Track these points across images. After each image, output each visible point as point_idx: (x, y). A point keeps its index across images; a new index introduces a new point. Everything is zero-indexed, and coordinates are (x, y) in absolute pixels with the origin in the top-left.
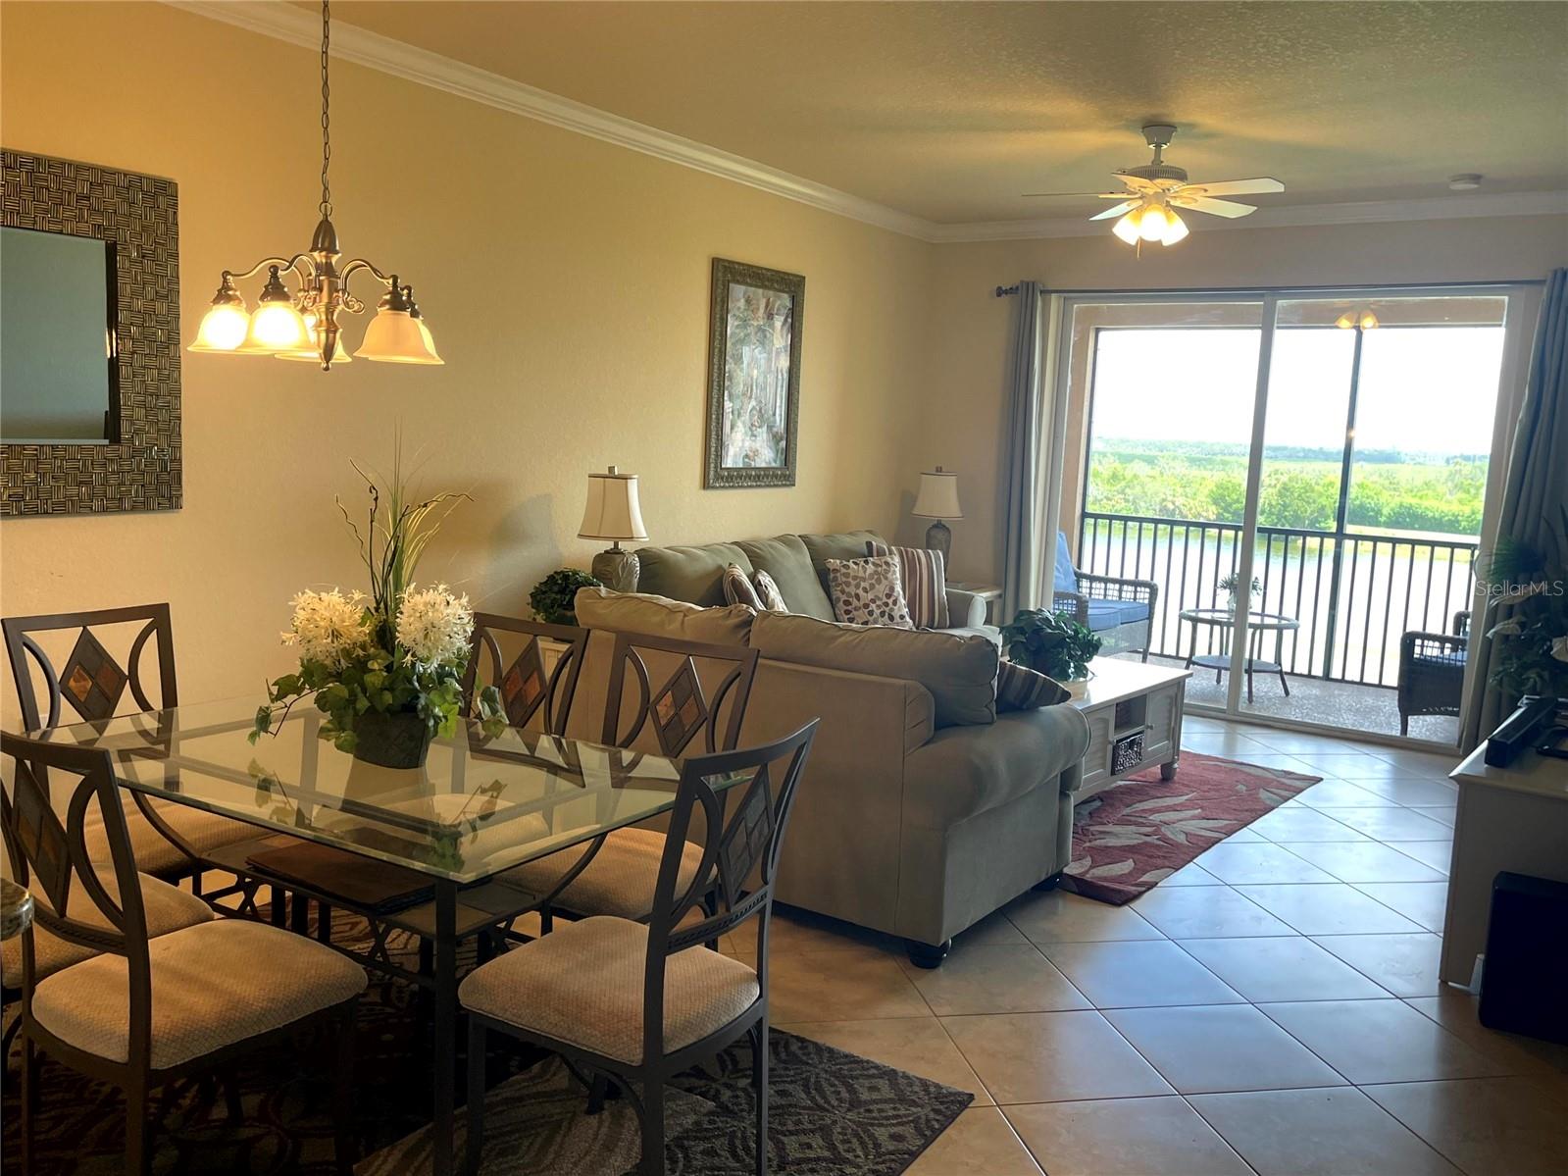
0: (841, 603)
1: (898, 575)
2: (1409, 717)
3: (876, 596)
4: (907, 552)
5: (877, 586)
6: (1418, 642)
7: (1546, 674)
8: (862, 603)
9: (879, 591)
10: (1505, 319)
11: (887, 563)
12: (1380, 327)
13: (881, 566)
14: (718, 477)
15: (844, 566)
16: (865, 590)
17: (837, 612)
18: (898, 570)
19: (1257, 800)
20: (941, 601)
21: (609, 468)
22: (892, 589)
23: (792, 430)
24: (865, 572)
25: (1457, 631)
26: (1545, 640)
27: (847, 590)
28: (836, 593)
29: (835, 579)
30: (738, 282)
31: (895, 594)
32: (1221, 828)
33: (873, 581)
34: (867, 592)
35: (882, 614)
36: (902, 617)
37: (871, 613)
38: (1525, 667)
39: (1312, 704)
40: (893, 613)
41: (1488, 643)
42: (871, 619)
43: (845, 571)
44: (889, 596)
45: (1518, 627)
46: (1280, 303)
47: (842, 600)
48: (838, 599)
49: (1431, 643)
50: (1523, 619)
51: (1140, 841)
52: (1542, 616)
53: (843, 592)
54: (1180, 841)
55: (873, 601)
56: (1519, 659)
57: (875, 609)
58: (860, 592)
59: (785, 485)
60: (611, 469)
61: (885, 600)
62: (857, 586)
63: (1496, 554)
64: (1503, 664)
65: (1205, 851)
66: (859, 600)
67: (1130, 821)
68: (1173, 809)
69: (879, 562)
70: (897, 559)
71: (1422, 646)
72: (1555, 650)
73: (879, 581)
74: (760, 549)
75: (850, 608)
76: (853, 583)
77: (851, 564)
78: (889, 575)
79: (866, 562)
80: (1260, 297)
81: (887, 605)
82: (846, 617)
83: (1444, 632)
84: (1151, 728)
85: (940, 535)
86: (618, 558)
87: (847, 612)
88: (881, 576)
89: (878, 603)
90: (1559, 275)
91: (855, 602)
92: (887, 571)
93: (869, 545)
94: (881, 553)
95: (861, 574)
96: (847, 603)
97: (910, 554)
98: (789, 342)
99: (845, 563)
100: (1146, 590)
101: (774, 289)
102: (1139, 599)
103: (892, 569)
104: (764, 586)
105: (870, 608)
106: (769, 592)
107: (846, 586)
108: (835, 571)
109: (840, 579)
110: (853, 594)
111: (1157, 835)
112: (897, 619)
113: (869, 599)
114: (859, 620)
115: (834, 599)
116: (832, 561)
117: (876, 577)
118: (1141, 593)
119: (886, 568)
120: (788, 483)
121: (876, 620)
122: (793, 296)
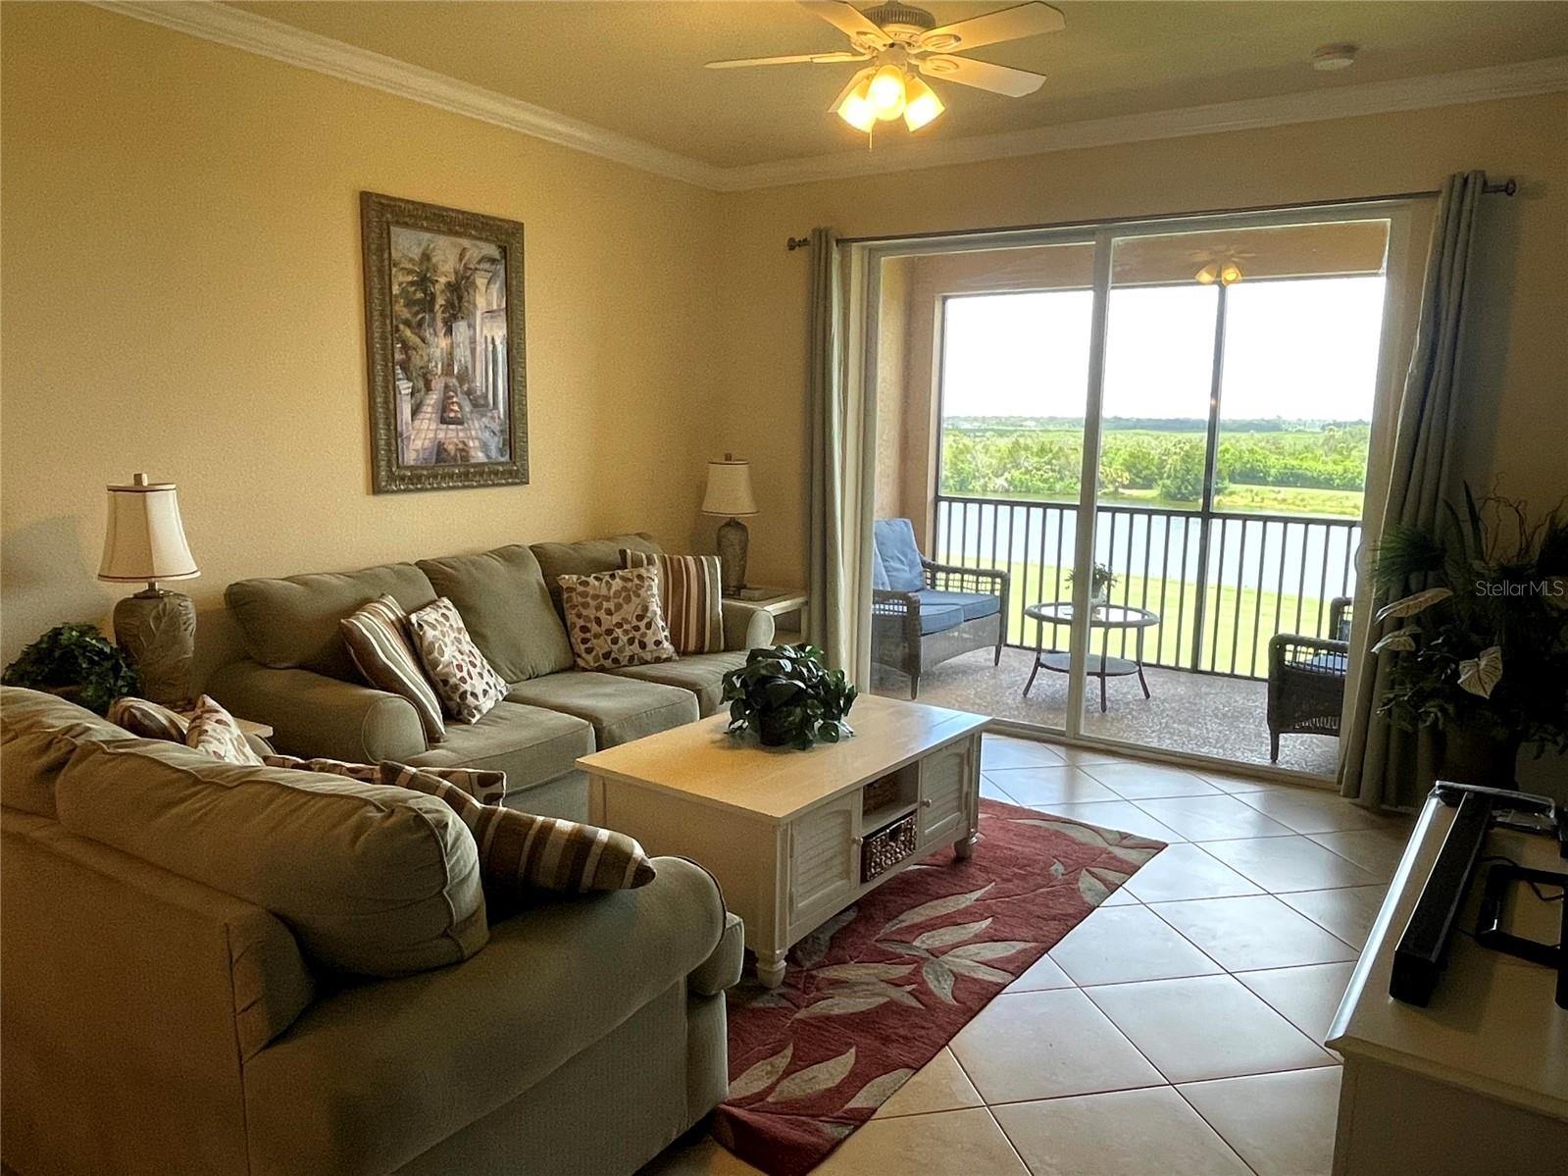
0: (577, 630)
1: (655, 591)
2: (1282, 736)
3: (623, 619)
4: (671, 560)
5: (625, 606)
6: (1290, 647)
7: (1451, 709)
8: (604, 628)
9: (628, 613)
10: (1385, 265)
11: (640, 577)
12: (1245, 281)
13: (632, 581)
14: (392, 478)
15: (582, 583)
16: (609, 613)
17: (573, 640)
18: (657, 584)
19: (1073, 892)
20: (714, 619)
21: (135, 475)
22: (646, 609)
23: (518, 414)
24: (609, 590)
25: (1332, 636)
26: (1446, 662)
27: (585, 612)
28: (571, 617)
29: (570, 599)
30: (406, 225)
31: (649, 615)
32: (1009, 960)
33: (621, 600)
34: (611, 615)
35: (631, 641)
36: (658, 643)
37: (615, 641)
38: (1421, 697)
39: (1173, 708)
40: (645, 640)
41: (1373, 660)
42: (615, 648)
43: (580, 588)
44: (640, 618)
45: (1410, 640)
46: (1117, 241)
47: (578, 626)
48: (574, 624)
49: (1304, 649)
50: (1419, 630)
51: (882, 1000)
52: (1442, 629)
53: (579, 616)
54: (942, 996)
55: (619, 625)
56: (1414, 684)
57: (621, 636)
58: (602, 615)
59: (512, 484)
60: (138, 478)
61: (635, 622)
62: (598, 608)
63: (1382, 549)
64: (1392, 688)
65: (972, 1018)
66: (600, 626)
67: (883, 953)
68: (951, 921)
69: (629, 576)
70: (657, 570)
71: (1295, 652)
72: (1463, 678)
73: (628, 600)
74: (452, 568)
75: (588, 635)
76: (593, 603)
77: (591, 580)
78: (642, 592)
79: (613, 576)
80: (1091, 234)
81: (637, 628)
82: (583, 647)
83: (1318, 635)
84: (927, 804)
85: (733, 535)
86: (148, 604)
87: (585, 641)
88: (633, 591)
89: (625, 627)
90: (1458, 182)
91: (595, 628)
92: (641, 587)
93: (623, 553)
94: (637, 564)
95: (604, 591)
96: (585, 629)
97: (675, 563)
98: (504, 305)
99: (583, 578)
100: (998, 580)
101: (470, 236)
102: (993, 591)
103: (646, 583)
104: (416, 625)
105: (615, 635)
106: (424, 633)
107: (584, 608)
108: (570, 589)
109: (575, 600)
110: (592, 617)
111: (912, 984)
112: (651, 646)
113: (614, 623)
114: (598, 649)
115: (569, 624)
116: (567, 577)
117: (623, 594)
118: (993, 583)
119: (638, 582)
120: (517, 481)
121: (622, 651)
122: (500, 247)
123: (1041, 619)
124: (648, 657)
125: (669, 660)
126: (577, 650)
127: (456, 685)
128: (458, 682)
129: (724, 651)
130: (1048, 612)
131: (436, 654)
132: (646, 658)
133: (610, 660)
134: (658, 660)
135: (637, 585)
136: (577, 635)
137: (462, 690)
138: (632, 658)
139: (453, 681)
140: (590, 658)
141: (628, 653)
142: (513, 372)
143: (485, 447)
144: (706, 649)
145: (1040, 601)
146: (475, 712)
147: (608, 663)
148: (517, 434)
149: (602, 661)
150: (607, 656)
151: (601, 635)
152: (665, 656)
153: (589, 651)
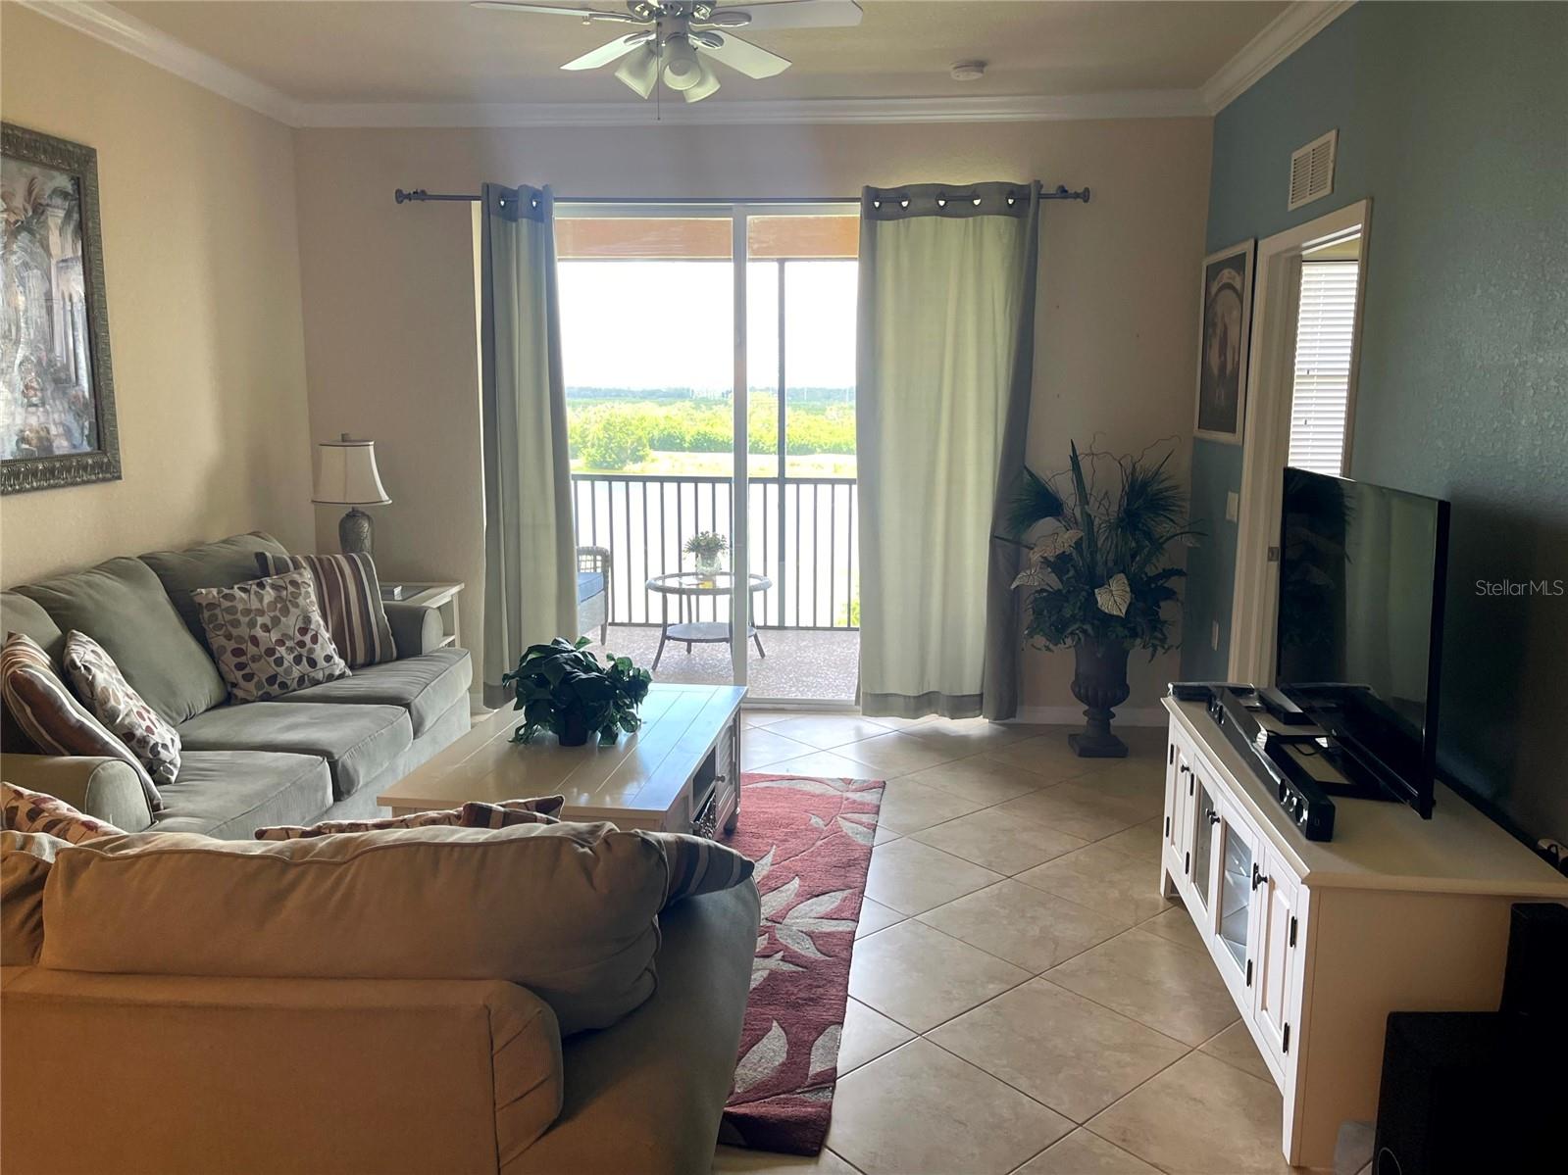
0: (228, 653)
1: (313, 598)
3: (283, 635)
4: (320, 560)
5: (283, 619)
8: (263, 651)
9: (288, 627)
11: (294, 583)
13: (286, 589)
15: (225, 597)
16: (266, 629)
17: (224, 667)
18: (311, 590)
19: (845, 839)
20: (380, 624)
22: (307, 620)
23: (104, 392)
24: (261, 600)
27: (235, 632)
28: (218, 640)
29: (213, 618)
31: (313, 626)
32: (839, 909)
33: (277, 613)
34: (269, 631)
35: (298, 660)
36: (328, 658)
37: (279, 662)
40: (313, 657)
42: (280, 670)
43: (226, 604)
44: (304, 631)
46: (752, 219)
47: (229, 650)
48: (223, 648)
53: (229, 637)
54: (811, 955)
55: (281, 642)
57: (285, 655)
58: (259, 632)
59: (104, 480)
61: (298, 637)
62: (252, 624)
65: (849, 966)
66: (257, 645)
69: (281, 583)
70: (308, 575)
72: (1100, 603)
73: (286, 612)
75: (243, 659)
76: (244, 620)
77: (236, 591)
78: (300, 600)
79: (261, 585)
80: (726, 211)
81: (302, 644)
82: (239, 674)
84: (719, 780)
87: (240, 667)
89: (289, 643)
91: (252, 650)
92: (296, 596)
93: (261, 557)
94: (281, 568)
95: (255, 604)
96: (237, 652)
97: (326, 563)
98: (80, 253)
99: (226, 591)
100: (599, 558)
101: (41, 164)
102: (595, 568)
103: (303, 590)
104: (82, 668)
105: (278, 655)
106: (94, 677)
107: (233, 626)
108: (212, 606)
109: (220, 617)
110: (247, 638)
111: (778, 952)
112: (321, 663)
113: (274, 641)
114: (260, 675)
115: (215, 647)
116: (203, 591)
117: (279, 606)
118: (595, 561)
119: (293, 590)
120: (108, 475)
121: (288, 671)
122: (72, 179)
123: (665, 591)
124: (320, 676)
125: (342, 676)
126: (231, 678)
127: (144, 737)
128: (145, 734)
129: (400, 658)
130: (672, 583)
131: (112, 702)
132: (316, 677)
133: (276, 686)
134: (330, 678)
135: (292, 593)
136: (229, 660)
137: (152, 743)
138: (301, 680)
139: (139, 732)
140: (251, 686)
141: (296, 672)
142: (96, 337)
143: (68, 433)
144: (377, 658)
145: (663, 573)
146: (171, 767)
147: (275, 689)
148: (105, 418)
149: (267, 688)
150: (272, 680)
151: (261, 657)
152: (337, 673)
153: (248, 678)
